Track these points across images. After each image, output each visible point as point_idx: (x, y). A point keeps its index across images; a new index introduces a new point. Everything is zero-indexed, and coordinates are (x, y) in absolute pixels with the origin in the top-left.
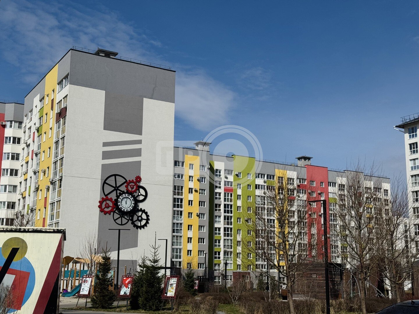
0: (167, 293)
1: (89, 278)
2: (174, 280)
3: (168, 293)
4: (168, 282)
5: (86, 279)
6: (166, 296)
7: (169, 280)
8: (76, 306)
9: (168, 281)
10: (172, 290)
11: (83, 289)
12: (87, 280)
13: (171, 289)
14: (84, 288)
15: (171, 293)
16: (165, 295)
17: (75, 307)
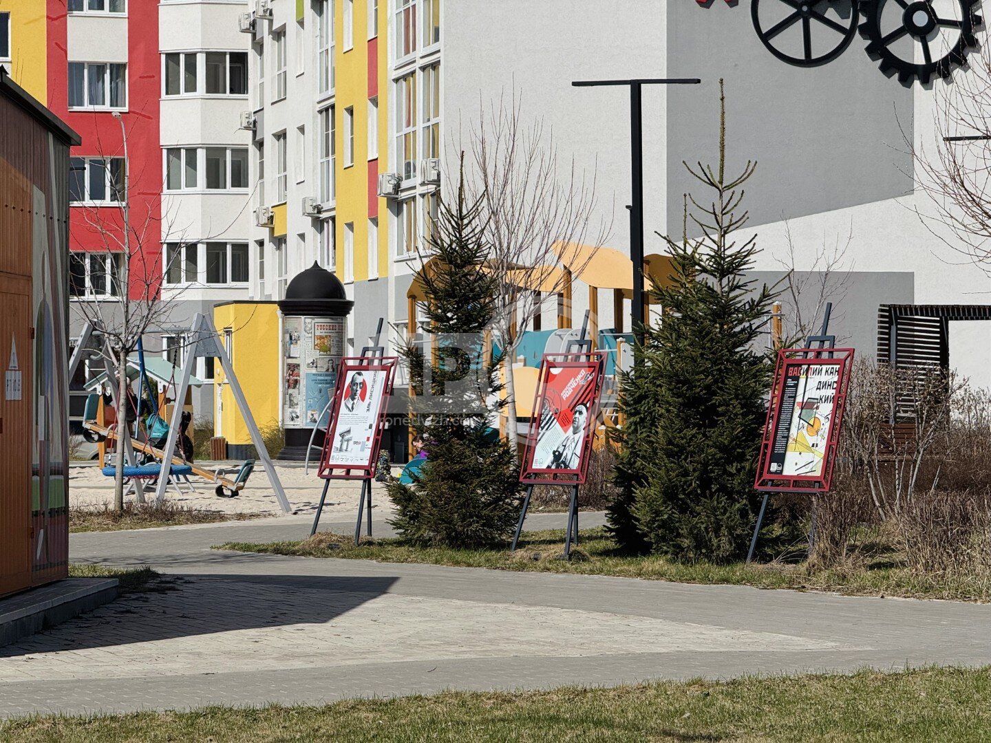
0: (781, 459)
1: (372, 373)
2: (824, 378)
3: (789, 455)
4: (789, 391)
5: (359, 379)
6: (776, 473)
7: (797, 378)
8: (314, 532)
9: (790, 382)
10: (811, 440)
11: (342, 435)
12: (363, 384)
13: (804, 431)
14: (349, 431)
15: (807, 456)
16: (774, 467)
17: (304, 538)
